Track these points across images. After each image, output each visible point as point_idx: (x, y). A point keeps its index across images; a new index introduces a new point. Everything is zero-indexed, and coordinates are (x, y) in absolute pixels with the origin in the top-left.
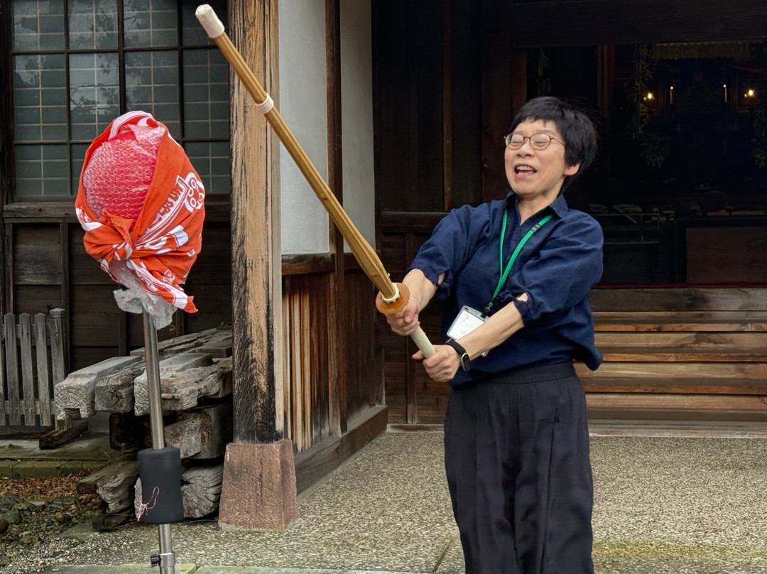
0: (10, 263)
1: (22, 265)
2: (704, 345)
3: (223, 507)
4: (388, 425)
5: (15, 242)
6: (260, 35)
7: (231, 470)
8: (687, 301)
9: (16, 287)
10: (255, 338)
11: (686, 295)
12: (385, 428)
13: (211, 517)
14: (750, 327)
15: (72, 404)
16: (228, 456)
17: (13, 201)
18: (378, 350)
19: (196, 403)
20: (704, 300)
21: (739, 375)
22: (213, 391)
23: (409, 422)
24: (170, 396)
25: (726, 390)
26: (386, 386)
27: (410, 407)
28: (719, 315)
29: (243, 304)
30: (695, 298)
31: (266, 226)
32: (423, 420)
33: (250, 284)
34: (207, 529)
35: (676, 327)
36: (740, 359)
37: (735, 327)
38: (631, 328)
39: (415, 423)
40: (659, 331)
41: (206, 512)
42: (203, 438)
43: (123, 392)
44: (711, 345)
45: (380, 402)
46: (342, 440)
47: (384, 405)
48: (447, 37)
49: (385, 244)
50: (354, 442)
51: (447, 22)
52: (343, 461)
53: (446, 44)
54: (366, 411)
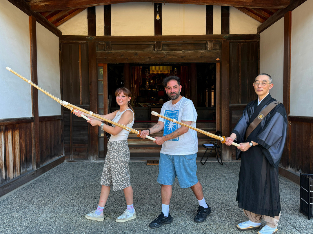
4: (65, 161)
8: (147, 126)
11: (147, 124)
12: (64, 161)
18: (62, 141)
23: (71, 160)
26: (65, 150)
27: (71, 156)
30: (149, 125)
32: (75, 159)
46: (36, 171)
47: (64, 155)
48: (80, 59)
49: (64, 113)
50: (45, 170)
51: (80, 55)
52: (38, 176)
53: (80, 61)
54: (56, 158)
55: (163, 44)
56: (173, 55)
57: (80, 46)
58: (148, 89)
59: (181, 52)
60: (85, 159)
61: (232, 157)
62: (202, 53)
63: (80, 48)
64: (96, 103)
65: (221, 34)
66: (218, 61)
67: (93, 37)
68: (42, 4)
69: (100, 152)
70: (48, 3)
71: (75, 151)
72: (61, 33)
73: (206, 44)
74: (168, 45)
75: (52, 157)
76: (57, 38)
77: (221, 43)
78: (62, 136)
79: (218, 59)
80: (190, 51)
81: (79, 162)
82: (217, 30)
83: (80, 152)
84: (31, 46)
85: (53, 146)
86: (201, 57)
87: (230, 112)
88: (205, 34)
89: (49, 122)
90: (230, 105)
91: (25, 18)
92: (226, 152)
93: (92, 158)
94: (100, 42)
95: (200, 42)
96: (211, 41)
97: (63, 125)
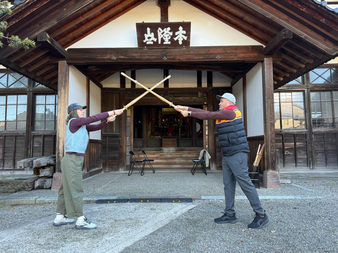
0: (32, 143)
1: (34, 143)
2: (161, 157)
3: (52, 186)
5: (33, 139)
6: (64, 96)
7: (54, 178)
9: (33, 147)
10: (60, 152)
12: (101, 172)
13: (50, 188)
14: (169, 154)
15: (20, 165)
16: (54, 176)
17: (33, 131)
18: (101, 158)
19: (46, 165)
20: (162, 149)
21: (166, 162)
22: (52, 163)
24: (39, 163)
25: (164, 164)
26: (102, 164)
27: (106, 168)
28: (164, 152)
29: (58, 146)
30: (160, 149)
31: (63, 131)
32: (109, 170)
33: (60, 142)
34: (49, 191)
35: (157, 154)
36: (166, 159)
37: (166, 154)
38: (149, 154)
39: (107, 171)
40: (154, 154)
41: (49, 187)
42: (50, 172)
43: (31, 163)
44: (162, 157)
45: (101, 167)
46: (87, 174)
47: (102, 168)
48: (115, 103)
49: (103, 139)
50: (91, 174)
51: (115, 101)
52: (88, 177)
53: (114, 104)
54: (97, 169)
55: (169, 93)
56: (177, 100)
57: (114, 94)
58: (161, 126)
59: (181, 98)
60: (116, 170)
61: (217, 168)
62: (195, 99)
63: (115, 96)
64: (125, 132)
65: (207, 87)
66: (205, 105)
67: (124, 89)
68: (94, 70)
69: (127, 166)
70: (98, 69)
71: (110, 165)
72: (102, 86)
73: (197, 93)
74: (173, 94)
75: (95, 167)
76: (100, 89)
77: (207, 93)
78: (101, 154)
79: (205, 103)
80: (187, 98)
81: (112, 172)
82: (204, 85)
83: (113, 165)
84: (87, 95)
85: (95, 160)
86: (194, 101)
87: (214, 137)
88: (197, 87)
89: (94, 144)
90: (214, 133)
91: (84, 78)
92: (213, 165)
93: (121, 169)
94: (128, 92)
95: (193, 92)
96: (200, 91)
97: (102, 147)
